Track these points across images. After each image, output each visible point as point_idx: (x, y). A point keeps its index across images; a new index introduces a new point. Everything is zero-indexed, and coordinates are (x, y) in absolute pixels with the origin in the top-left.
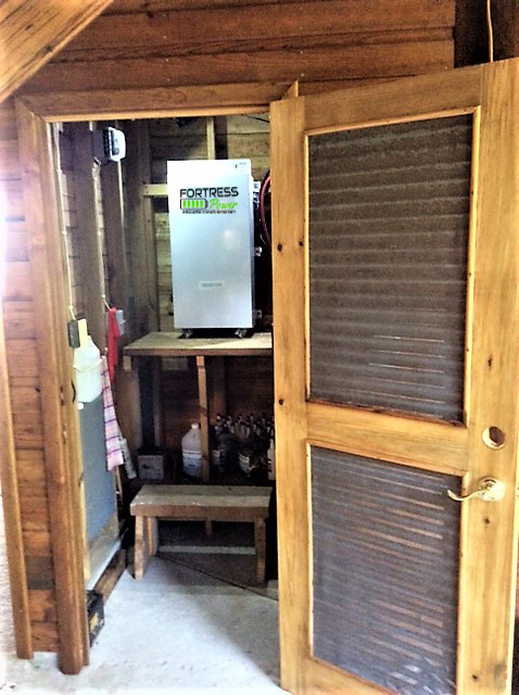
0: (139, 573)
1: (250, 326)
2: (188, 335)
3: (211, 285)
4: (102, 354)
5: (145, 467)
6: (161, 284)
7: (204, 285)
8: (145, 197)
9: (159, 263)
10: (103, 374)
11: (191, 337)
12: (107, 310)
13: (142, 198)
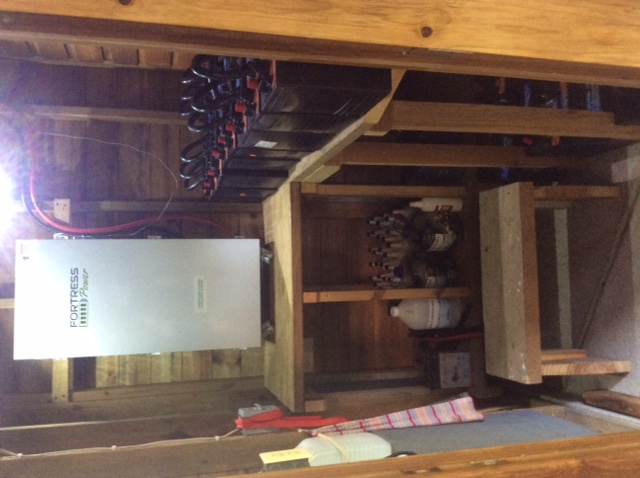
0: (620, 366)
1: (256, 242)
2: (270, 328)
3: (200, 295)
4: (310, 436)
5: (455, 378)
6: (198, 377)
7: (200, 304)
8: (70, 398)
9: (168, 380)
10: (340, 431)
11: (273, 323)
12: (238, 433)
13: (71, 404)
